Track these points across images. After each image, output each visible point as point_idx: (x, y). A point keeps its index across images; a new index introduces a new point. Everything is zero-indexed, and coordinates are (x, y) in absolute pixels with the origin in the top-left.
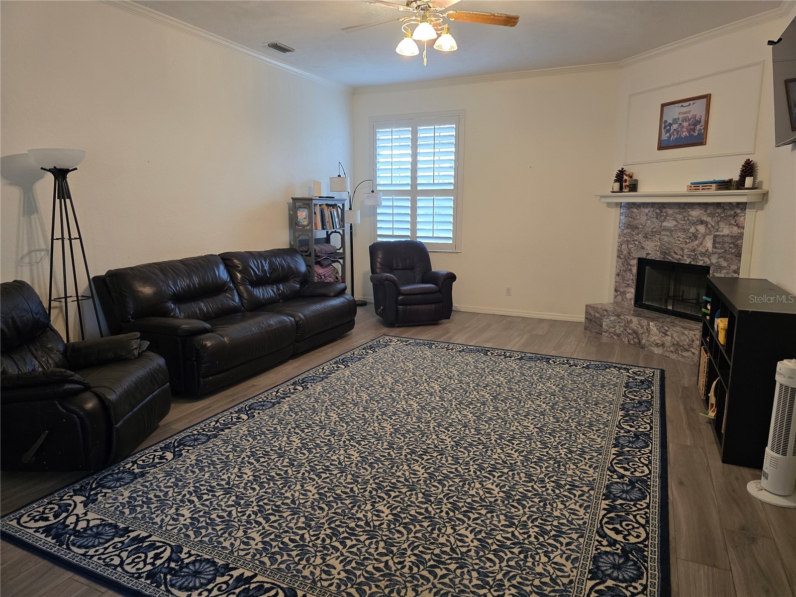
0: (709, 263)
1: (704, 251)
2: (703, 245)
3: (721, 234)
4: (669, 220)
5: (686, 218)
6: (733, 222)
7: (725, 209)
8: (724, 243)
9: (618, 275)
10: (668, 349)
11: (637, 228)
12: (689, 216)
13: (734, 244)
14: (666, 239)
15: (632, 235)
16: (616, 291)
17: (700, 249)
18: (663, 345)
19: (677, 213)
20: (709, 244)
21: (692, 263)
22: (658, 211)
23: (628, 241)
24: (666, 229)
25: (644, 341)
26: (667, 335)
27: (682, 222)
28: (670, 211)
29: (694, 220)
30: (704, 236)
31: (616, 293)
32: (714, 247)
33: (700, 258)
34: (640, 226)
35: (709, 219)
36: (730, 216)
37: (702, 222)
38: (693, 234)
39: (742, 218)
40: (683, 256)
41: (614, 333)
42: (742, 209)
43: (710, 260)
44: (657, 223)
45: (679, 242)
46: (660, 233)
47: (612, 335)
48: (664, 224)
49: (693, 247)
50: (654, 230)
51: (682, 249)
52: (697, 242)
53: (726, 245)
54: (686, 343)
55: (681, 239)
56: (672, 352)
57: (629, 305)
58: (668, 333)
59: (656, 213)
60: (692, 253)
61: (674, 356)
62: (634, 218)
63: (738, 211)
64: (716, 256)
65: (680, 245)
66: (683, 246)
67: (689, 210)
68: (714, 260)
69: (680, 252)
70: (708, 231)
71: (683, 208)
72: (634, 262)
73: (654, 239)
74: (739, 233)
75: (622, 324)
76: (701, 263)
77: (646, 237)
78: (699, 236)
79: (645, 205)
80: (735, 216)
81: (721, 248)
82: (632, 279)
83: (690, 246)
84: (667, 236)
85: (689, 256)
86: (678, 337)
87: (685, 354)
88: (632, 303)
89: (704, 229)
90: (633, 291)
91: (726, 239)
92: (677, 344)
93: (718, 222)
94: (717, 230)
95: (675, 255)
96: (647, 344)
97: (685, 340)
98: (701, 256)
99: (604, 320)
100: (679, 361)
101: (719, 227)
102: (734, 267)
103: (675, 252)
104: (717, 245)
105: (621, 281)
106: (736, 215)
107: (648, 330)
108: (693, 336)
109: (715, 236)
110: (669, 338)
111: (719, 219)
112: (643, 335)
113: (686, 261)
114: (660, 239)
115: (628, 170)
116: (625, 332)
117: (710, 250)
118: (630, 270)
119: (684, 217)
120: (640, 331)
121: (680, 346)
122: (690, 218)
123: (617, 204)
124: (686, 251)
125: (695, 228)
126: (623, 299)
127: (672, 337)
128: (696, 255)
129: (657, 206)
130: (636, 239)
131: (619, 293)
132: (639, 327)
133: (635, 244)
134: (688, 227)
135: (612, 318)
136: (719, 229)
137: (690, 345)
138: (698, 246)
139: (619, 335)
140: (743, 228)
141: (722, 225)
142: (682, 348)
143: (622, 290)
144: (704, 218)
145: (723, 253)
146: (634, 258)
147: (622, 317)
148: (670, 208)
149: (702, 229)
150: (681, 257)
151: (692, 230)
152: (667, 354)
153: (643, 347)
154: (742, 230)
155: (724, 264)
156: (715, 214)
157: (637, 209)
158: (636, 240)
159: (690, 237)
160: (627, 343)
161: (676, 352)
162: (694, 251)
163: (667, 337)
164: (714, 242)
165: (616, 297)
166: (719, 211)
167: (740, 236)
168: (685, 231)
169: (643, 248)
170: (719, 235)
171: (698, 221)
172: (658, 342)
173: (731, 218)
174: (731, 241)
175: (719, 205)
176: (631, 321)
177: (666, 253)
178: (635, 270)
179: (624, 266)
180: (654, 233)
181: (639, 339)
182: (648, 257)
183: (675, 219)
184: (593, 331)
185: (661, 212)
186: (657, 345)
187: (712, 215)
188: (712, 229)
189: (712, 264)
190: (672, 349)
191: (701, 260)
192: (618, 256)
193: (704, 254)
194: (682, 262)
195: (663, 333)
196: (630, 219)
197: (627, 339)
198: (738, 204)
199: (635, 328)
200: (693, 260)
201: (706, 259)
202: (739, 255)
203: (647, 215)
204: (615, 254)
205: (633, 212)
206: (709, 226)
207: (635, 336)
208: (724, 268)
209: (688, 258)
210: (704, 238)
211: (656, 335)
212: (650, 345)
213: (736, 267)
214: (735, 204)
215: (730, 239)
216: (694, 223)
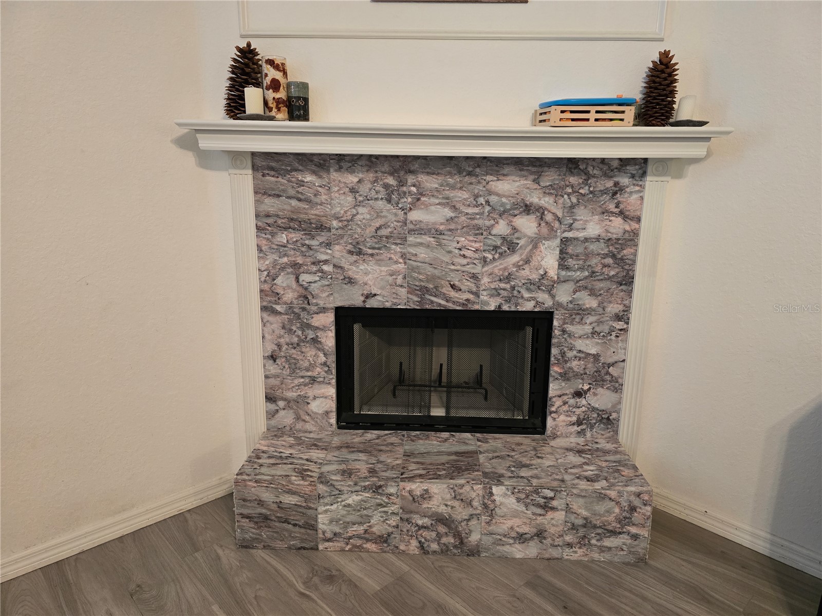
0: (548, 303)
1: (535, 277)
2: (534, 263)
3: (581, 235)
4: (427, 206)
5: (481, 200)
6: (611, 207)
7: (588, 176)
8: (588, 255)
9: (273, 358)
10: (559, 541)
11: (321, 227)
12: (490, 193)
13: (614, 256)
14: (423, 253)
15: (309, 247)
16: (270, 398)
17: (526, 273)
18: (540, 534)
19: (453, 187)
20: (548, 260)
21: (505, 308)
22: (391, 181)
23: (295, 265)
24: (419, 230)
25: (474, 538)
26: (553, 509)
27: (470, 210)
28: (430, 182)
29: (503, 205)
30: (535, 243)
31: (272, 407)
32: (563, 266)
33: (526, 295)
34: (335, 223)
35: (546, 201)
36: (604, 192)
37: (528, 209)
38: (504, 239)
39: (635, 196)
40: (477, 294)
41: (367, 536)
42: (633, 176)
43: (553, 297)
44: (390, 214)
45: (465, 261)
46: (405, 239)
47: (359, 542)
48: (414, 215)
49: (505, 269)
50: (384, 232)
51: (474, 277)
52: (515, 258)
53: (594, 261)
54: (611, 518)
55: (468, 253)
56: (570, 545)
57: (322, 429)
58: (555, 503)
59: (386, 186)
60: (503, 285)
61: (577, 554)
62: (308, 201)
63: (625, 181)
64: (570, 286)
65: (467, 268)
66: (478, 269)
67: (489, 178)
68: (564, 295)
69: (470, 285)
70: (545, 230)
71: (470, 174)
72: (329, 319)
73: (385, 254)
74: (625, 232)
75: (394, 508)
76: (528, 306)
77: (360, 253)
78: (522, 242)
79: (345, 165)
80: (615, 193)
81: (581, 269)
82: (325, 364)
83: (497, 267)
84: (428, 246)
85: (496, 292)
86: (586, 509)
87: (608, 542)
88: (333, 421)
89: (535, 225)
90: (332, 391)
91: (593, 247)
92: (584, 526)
93: (573, 207)
94: (570, 227)
95: (453, 294)
96: (487, 540)
97: (609, 512)
98: (528, 290)
99: (321, 509)
100: (593, 561)
101: (575, 220)
102: (614, 308)
103: (453, 286)
104: (571, 262)
105: (287, 372)
106: (618, 190)
107: (489, 509)
108: (632, 498)
109: (565, 242)
110: (560, 516)
111: (574, 200)
112: (474, 522)
113: (488, 304)
114: (403, 256)
115: (264, 50)
116: (406, 527)
117: (553, 273)
118: (315, 341)
119: (476, 197)
120: (461, 513)
121: (595, 527)
122: (493, 199)
123: (235, 157)
124: (485, 280)
125: (510, 224)
126: (298, 418)
127: (568, 509)
128: (513, 288)
129: (386, 167)
130: (323, 257)
131: (281, 404)
132: (456, 504)
133: (322, 271)
134: (488, 223)
135: (353, 499)
136: (576, 225)
137: (625, 521)
138: (519, 267)
139: (383, 540)
140: (638, 220)
141: (582, 213)
142: (600, 531)
143: (291, 395)
144: (535, 199)
145: (586, 278)
146: (324, 310)
147: (392, 490)
148: (428, 174)
149: (527, 225)
150: (471, 297)
151: (502, 228)
152: (555, 553)
153: (474, 552)
154: (634, 225)
155: (591, 302)
156: (562, 188)
157: (314, 173)
158: (326, 262)
159: (496, 248)
160: (417, 552)
161: (583, 541)
162: (508, 278)
163: (550, 515)
164: (563, 255)
165: (271, 415)
166: (573, 180)
167: (632, 238)
168: (478, 231)
169: (350, 281)
170: (576, 239)
171: (515, 206)
172: (525, 529)
173: (606, 197)
174: (606, 251)
175: (572, 165)
176: (426, 495)
177: (426, 290)
178: (329, 340)
179: (290, 331)
180: (382, 240)
181: (457, 535)
182: (372, 303)
183: (448, 203)
184: (279, 544)
185: (402, 183)
186: (521, 538)
187: (555, 191)
188: (557, 224)
189: (559, 305)
190: (568, 538)
191: (528, 300)
192: (264, 309)
193: (542, 283)
194: (477, 307)
195: (539, 506)
196: (294, 203)
197: (414, 543)
198: (624, 163)
199: (442, 509)
200: (508, 300)
201: (543, 297)
202: (627, 281)
203: (353, 191)
204: (255, 302)
205: (301, 183)
206: (549, 217)
207: (442, 529)
208: (590, 311)
209: (492, 296)
210: (535, 247)
211: (516, 514)
212: (499, 543)
213: (621, 308)
214: (615, 164)
215: (602, 245)
216: (504, 212)
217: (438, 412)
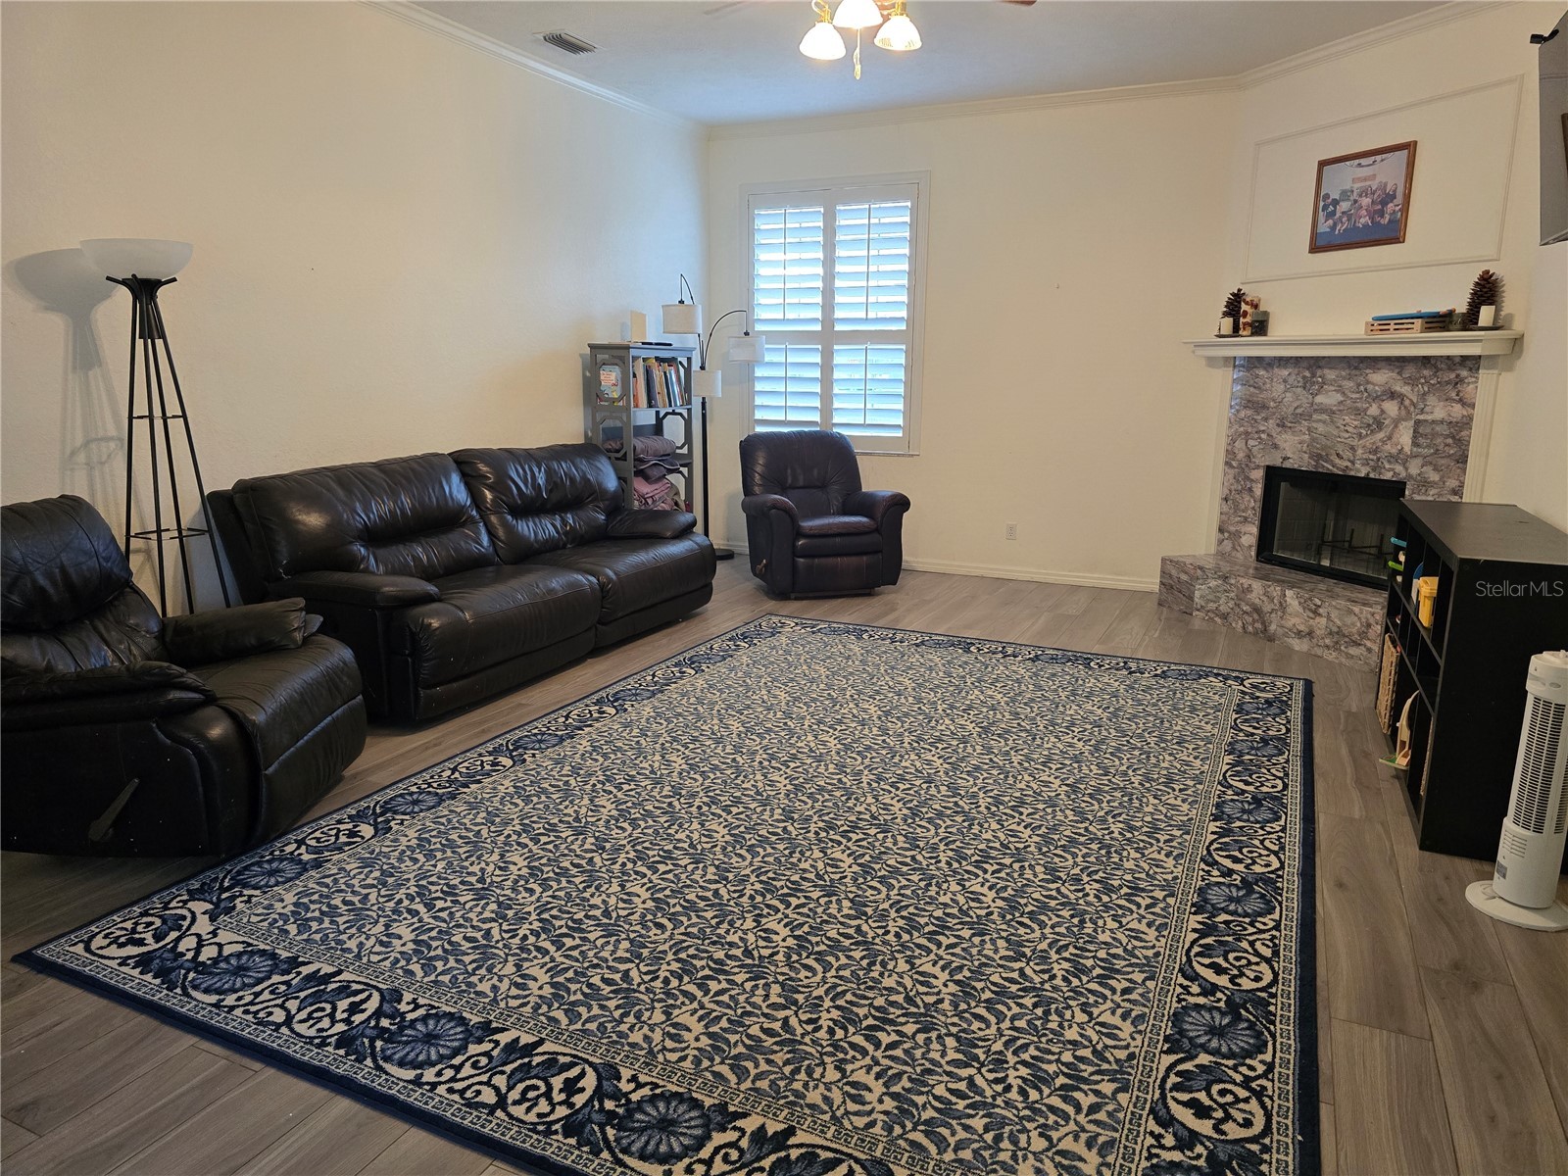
0: (1403, 474)
1: (1394, 451)
2: (1394, 440)
3: (1429, 417)
4: (1327, 392)
5: (1362, 388)
6: (1453, 395)
7: (1438, 370)
8: (1435, 435)
9: (1226, 499)
10: (1321, 643)
11: (1265, 407)
12: (1368, 382)
13: (1453, 437)
14: (1321, 428)
15: (1256, 421)
16: (1221, 530)
17: (1388, 447)
18: (1310, 634)
19: (1344, 378)
20: (1405, 438)
21: (1372, 476)
22: (1307, 374)
23: (1247, 433)
24: (1323, 410)
25: (1273, 627)
26: (1320, 615)
27: (1354, 396)
28: (1330, 374)
29: (1376, 391)
30: (1396, 423)
31: (1221, 536)
32: (1415, 444)
33: (1387, 466)
34: (1272, 404)
35: (1406, 390)
36: (1448, 383)
37: (1393, 395)
38: (1374, 418)
39: (1471, 386)
40: (1353, 463)
41: (1217, 612)
42: (1471, 370)
43: (1406, 469)
44: (1304, 398)
45: (1347, 435)
46: (1311, 416)
47: (1211, 615)
48: (1319, 399)
49: (1374, 443)
50: (1299, 411)
51: (1353, 448)
52: (1381, 435)
53: (1439, 440)
54: (1354, 630)
55: (1350, 429)
56: (1327, 647)
57: (1246, 558)
58: (1321, 610)
59: (1304, 377)
60: (1371, 457)
61: (1331, 656)
62: (1259, 388)
63: (1464, 373)
64: (1419, 461)
65: (1348, 441)
66: (1355, 443)
67: (1368, 371)
68: (1414, 470)
69: (1348, 454)
70: (1403, 412)
71: (1356, 368)
72: (1258, 475)
73: (1299, 428)
74: (1464, 416)
75: (1232, 595)
76: (1388, 476)
77: (1283, 426)
78: (1386, 422)
79: (1282, 363)
80: (1456, 384)
81: (1428, 447)
82: (1253, 508)
83: (1368, 442)
84: (1324, 422)
85: (1366, 462)
86: (1340, 619)
87: (1353, 651)
88: (1253, 553)
89: (1397, 408)
90: (1255, 530)
91: (1438, 428)
92: (1337, 633)
93: (1424, 394)
94: (1422, 411)
95: (1337, 461)
96: (1280, 631)
97: (1353, 624)
98: (1389, 462)
99: (1197, 587)
100: (1340, 664)
101: (1426, 405)
102: (1452, 483)
103: (1338, 455)
104: (1421, 440)
105: (1232, 511)
106: (1459, 381)
107: (1283, 607)
108: (1369, 616)
109: (1418, 423)
110: (1323, 621)
111: (1426, 389)
112: (1273, 615)
113: (1359, 471)
114: (1309, 429)
115: (1251, 292)
116: (1237, 610)
117: (1407, 449)
118: (1250, 490)
119: (1359, 385)
120: (1267, 608)
121: (1344, 636)
122: (1370, 387)
123: (1226, 359)
124: (1360, 451)
125: (1379, 407)
126: (1234, 548)
127: (1329, 618)
128: (1378, 459)
129: (1305, 364)
130: (1263, 428)
131: (1226, 535)
132: (1265, 599)
133: (1260, 438)
134: (1365, 406)
135: (1213, 583)
136: (1427, 409)
137: (1363, 635)
138: (1384, 443)
139: (1224, 616)
140: (1473, 406)
141: (1431, 400)
142: (1347, 639)
143: (1232, 529)
144: (1398, 388)
145: (1431, 455)
146: (1258, 467)
147: (1233, 581)
148: (1330, 368)
149: (1391, 408)
150: (1349, 464)
151: (1374, 410)
152: (1319, 651)
153: (1271, 639)
154: (1470, 411)
155: (1434, 477)
156: (1418, 379)
157: (1265, 369)
158: (1263, 431)
159: (1369, 425)
160: (1241, 630)
161: (1336, 646)
162: (1375, 451)
163: (1318, 619)
164: (1416, 434)
165: (1220, 542)
166: (1426, 372)
167: (1467, 423)
168: (1359, 412)
169: (1276, 446)
170: (1426, 421)
171: (1384, 393)
172: (1302, 628)
173: (1450, 387)
174: (1447, 433)
175: (1426, 361)
176: (1249, 589)
177: (1319, 456)
178: (1258, 490)
179: (1238, 481)
180: (1298, 417)
181: (1263, 623)
182: (1287, 465)
183: (1340, 390)
184: (1176, 608)
185: (1314, 375)
186: (1299, 634)
187: (1412, 382)
188: (1412, 409)
189: (1410, 476)
190: (1327, 641)
191: (1389, 470)
192: (1227, 463)
193: (1398, 457)
194: (1352, 473)
195: (1310, 610)
196: (1252, 389)
197: (1240, 623)
198: (1464, 358)
199: (1257, 601)
200: (1374, 469)
201: (1399, 468)
202: (1462, 460)
203: (1285, 381)
204: (1222, 457)
205: (1257, 376)
206: (1407, 402)
207: (1256, 616)
208: (1433, 484)
209: (1363, 465)
210: (1396, 426)
211: (1297, 615)
212: (1286, 635)
213: (1457, 483)
214: (1457, 360)
215: (1445, 427)
216: (1377, 397)
217: (1326, 563)
